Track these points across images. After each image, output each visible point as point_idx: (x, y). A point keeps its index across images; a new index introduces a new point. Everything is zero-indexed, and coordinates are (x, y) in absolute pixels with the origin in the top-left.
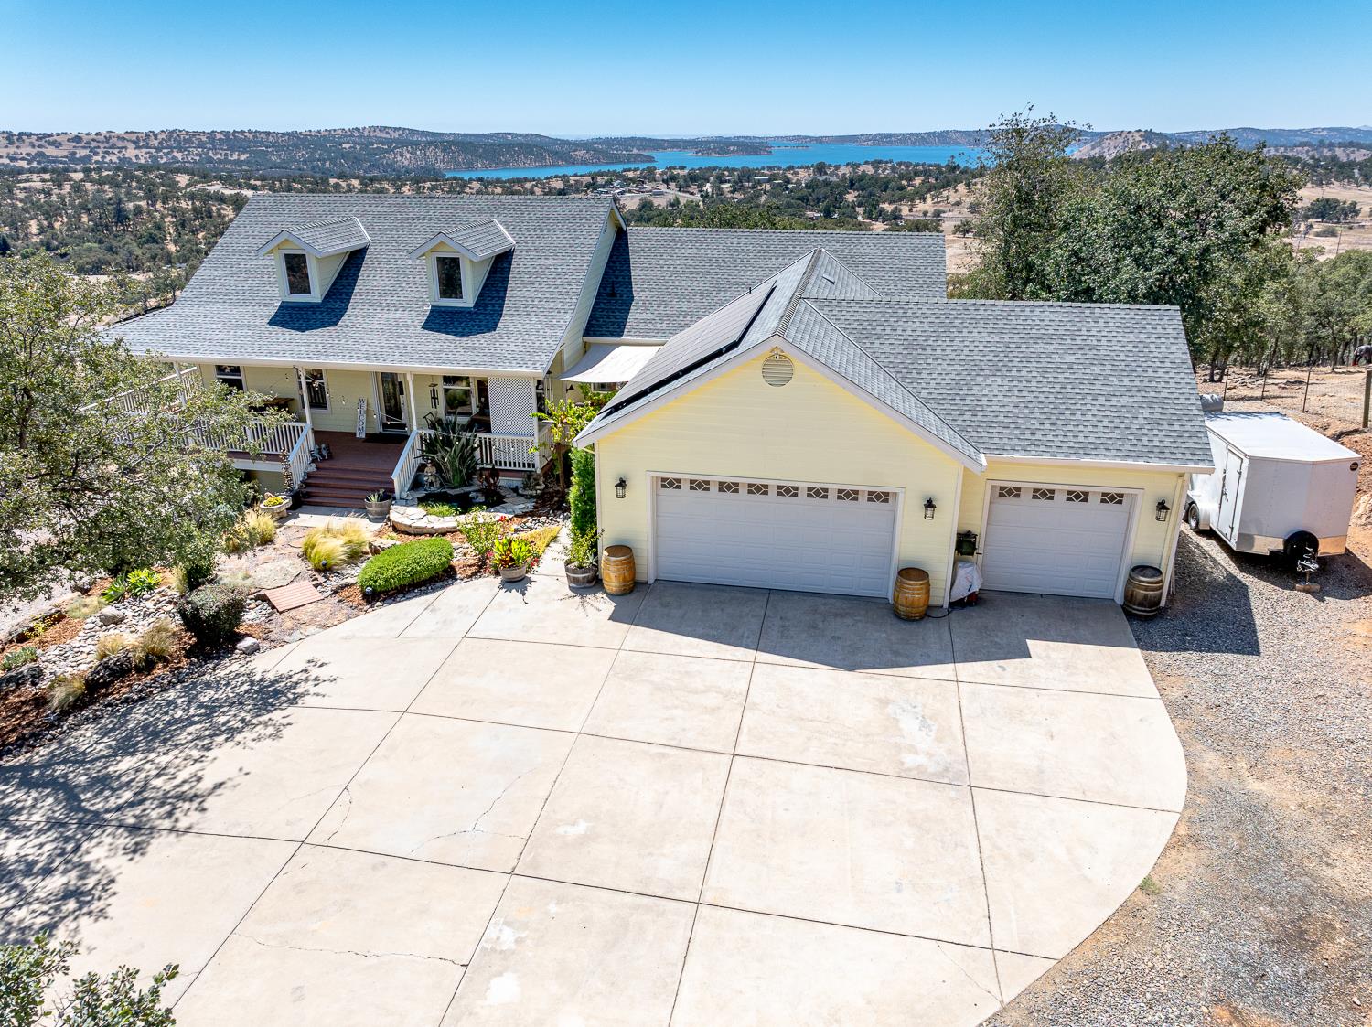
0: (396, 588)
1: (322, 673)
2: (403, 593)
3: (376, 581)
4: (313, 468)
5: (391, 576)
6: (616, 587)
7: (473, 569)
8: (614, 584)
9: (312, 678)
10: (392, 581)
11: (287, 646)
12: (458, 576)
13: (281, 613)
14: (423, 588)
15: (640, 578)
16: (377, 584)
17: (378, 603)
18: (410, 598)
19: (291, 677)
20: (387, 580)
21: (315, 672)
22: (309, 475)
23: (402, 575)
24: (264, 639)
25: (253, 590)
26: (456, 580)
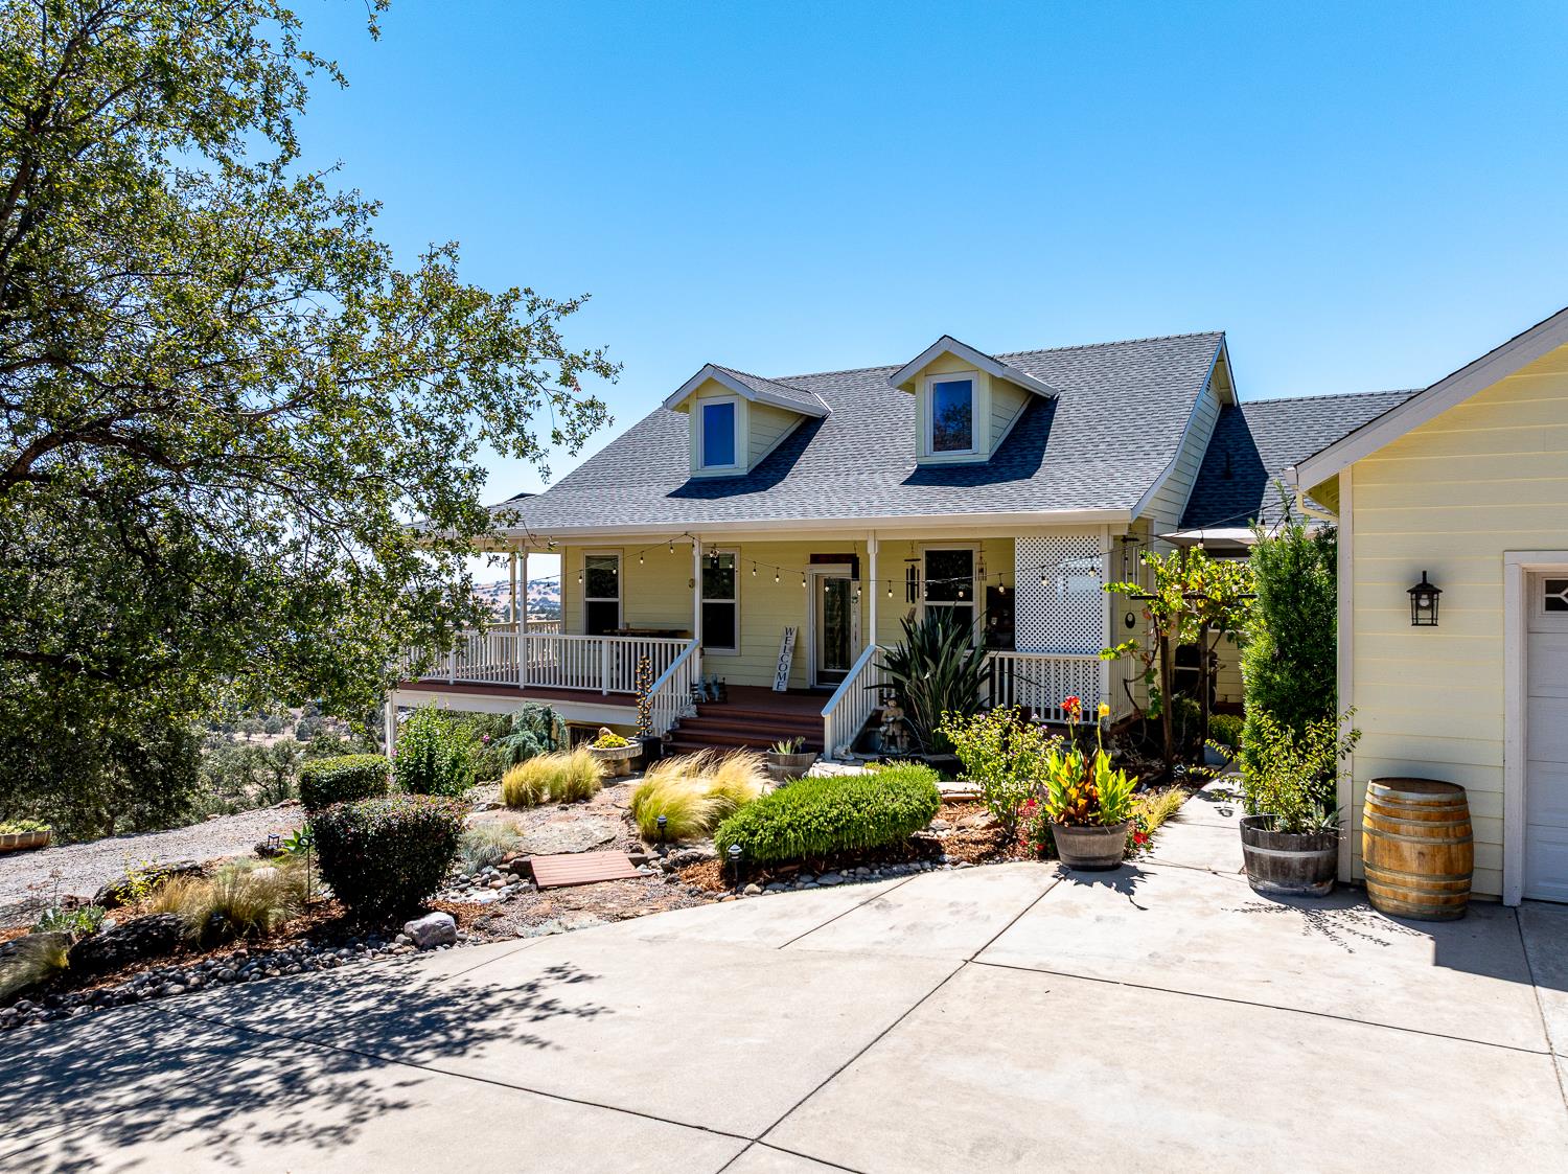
0: (799, 857)
1: (569, 995)
2: (813, 874)
3: (753, 834)
4: (691, 712)
5: (790, 825)
6: (1419, 887)
7: (983, 848)
8: (1411, 879)
9: (537, 1002)
10: (791, 834)
11: (517, 941)
12: (947, 857)
13: (541, 889)
14: (861, 870)
15: (1484, 884)
16: (757, 839)
17: (752, 887)
18: (826, 886)
19: (487, 994)
20: (779, 833)
21: (552, 990)
22: (683, 722)
23: (814, 824)
24: (477, 928)
25: (512, 855)
26: (944, 863)
